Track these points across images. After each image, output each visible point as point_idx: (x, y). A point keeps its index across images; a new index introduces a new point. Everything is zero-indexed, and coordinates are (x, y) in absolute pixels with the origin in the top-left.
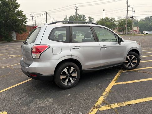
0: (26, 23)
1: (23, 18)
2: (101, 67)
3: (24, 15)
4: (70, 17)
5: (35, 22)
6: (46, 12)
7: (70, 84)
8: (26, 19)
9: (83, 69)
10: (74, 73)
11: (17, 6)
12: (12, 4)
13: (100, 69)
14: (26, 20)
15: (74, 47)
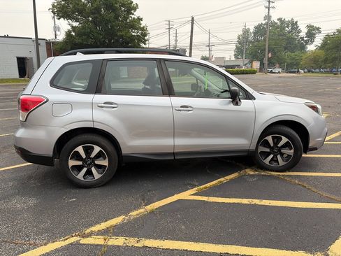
0: (145, 44)
1: (142, 34)
2: (174, 154)
3: (143, 27)
4: (256, 28)
5: (176, 41)
6: (193, 18)
7: (89, 179)
8: (145, 35)
9: (123, 152)
10: (101, 158)
11: (131, 8)
12: (123, 5)
13: (173, 158)
14: (146, 38)
15: (100, 105)
